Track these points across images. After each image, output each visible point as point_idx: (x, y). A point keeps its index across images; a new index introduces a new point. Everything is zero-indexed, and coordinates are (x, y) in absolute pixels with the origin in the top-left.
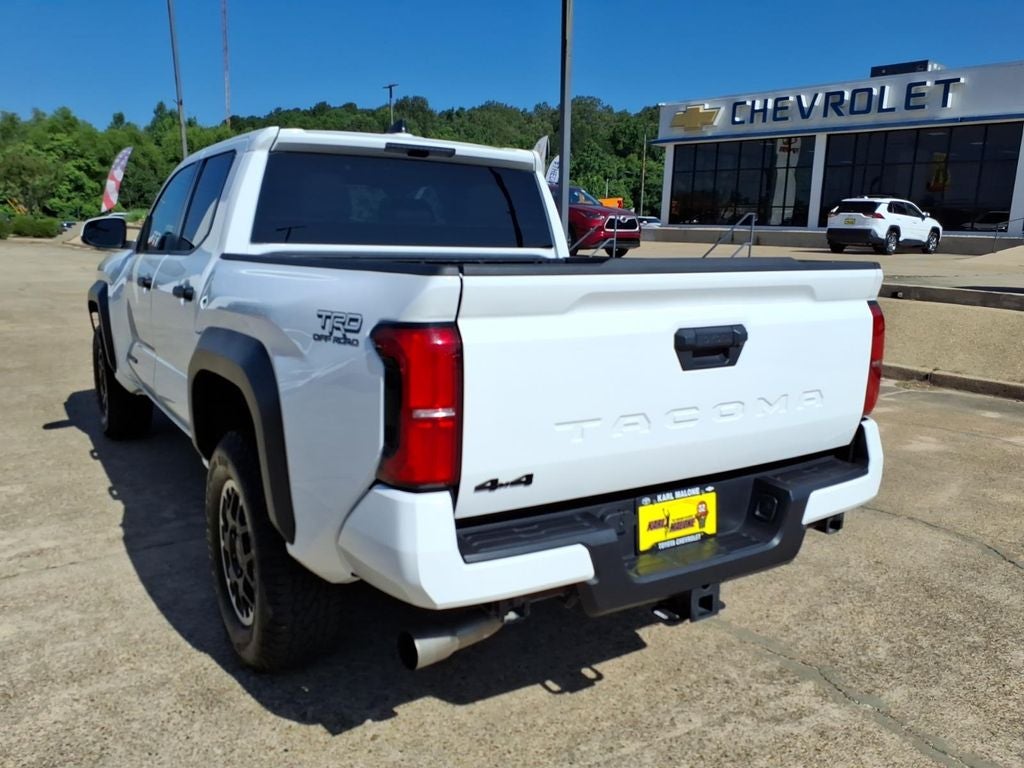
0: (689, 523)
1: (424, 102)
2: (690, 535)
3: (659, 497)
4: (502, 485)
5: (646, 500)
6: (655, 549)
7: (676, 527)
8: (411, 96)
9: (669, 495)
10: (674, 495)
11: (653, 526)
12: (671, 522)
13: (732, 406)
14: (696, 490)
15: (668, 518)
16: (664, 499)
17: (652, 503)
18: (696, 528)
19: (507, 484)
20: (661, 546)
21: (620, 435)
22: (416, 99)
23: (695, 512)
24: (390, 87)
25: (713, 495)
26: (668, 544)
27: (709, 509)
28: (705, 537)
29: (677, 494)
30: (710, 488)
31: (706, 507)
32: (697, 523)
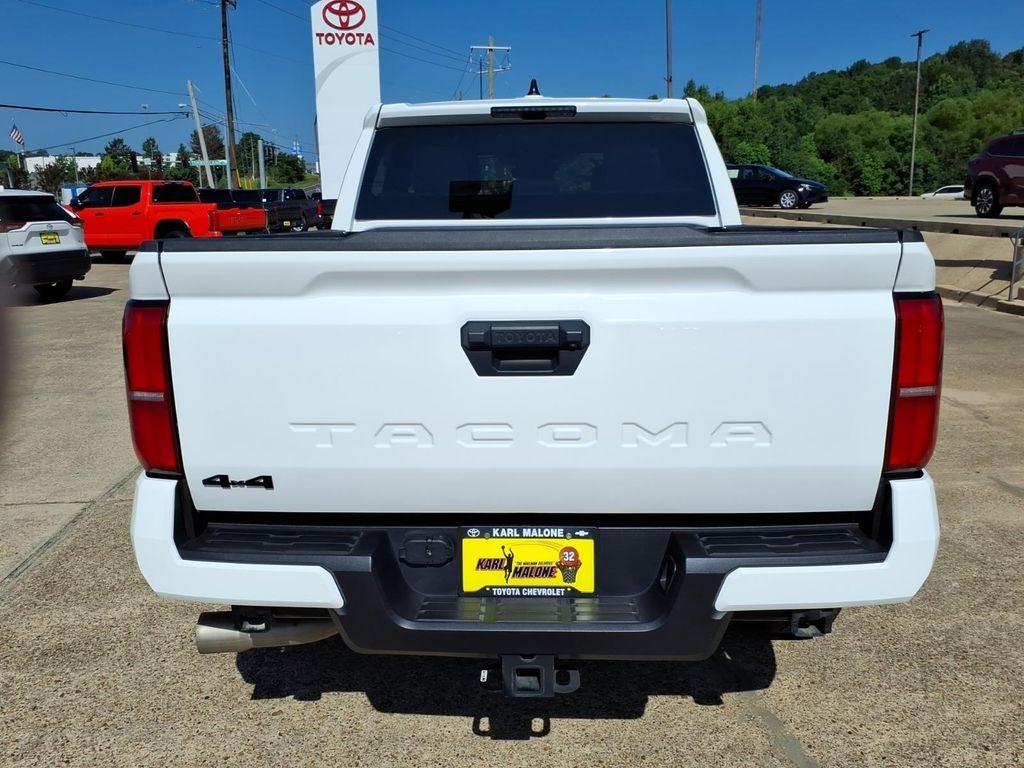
0: (547, 572)
1: (984, 45)
2: (547, 588)
3: (495, 532)
4: (234, 483)
5: (474, 531)
6: (485, 593)
7: (523, 572)
8: (968, 41)
9: (511, 531)
10: (520, 532)
11: (484, 564)
12: (514, 565)
13: (576, 429)
14: (557, 532)
15: (510, 559)
16: (503, 534)
17: (481, 536)
18: (558, 579)
19: (241, 484)
20: (498, 592)
21: (388, 446)
22: (974, 43)
23: (556, 560)
24: (920, 34)
25: (590, 543)
26: (508, 592)
27: (582, 559)
28: (574, 594)
29: (526, 532)
30: (582, 533)
31: (576, 555)
32: (559, 574)
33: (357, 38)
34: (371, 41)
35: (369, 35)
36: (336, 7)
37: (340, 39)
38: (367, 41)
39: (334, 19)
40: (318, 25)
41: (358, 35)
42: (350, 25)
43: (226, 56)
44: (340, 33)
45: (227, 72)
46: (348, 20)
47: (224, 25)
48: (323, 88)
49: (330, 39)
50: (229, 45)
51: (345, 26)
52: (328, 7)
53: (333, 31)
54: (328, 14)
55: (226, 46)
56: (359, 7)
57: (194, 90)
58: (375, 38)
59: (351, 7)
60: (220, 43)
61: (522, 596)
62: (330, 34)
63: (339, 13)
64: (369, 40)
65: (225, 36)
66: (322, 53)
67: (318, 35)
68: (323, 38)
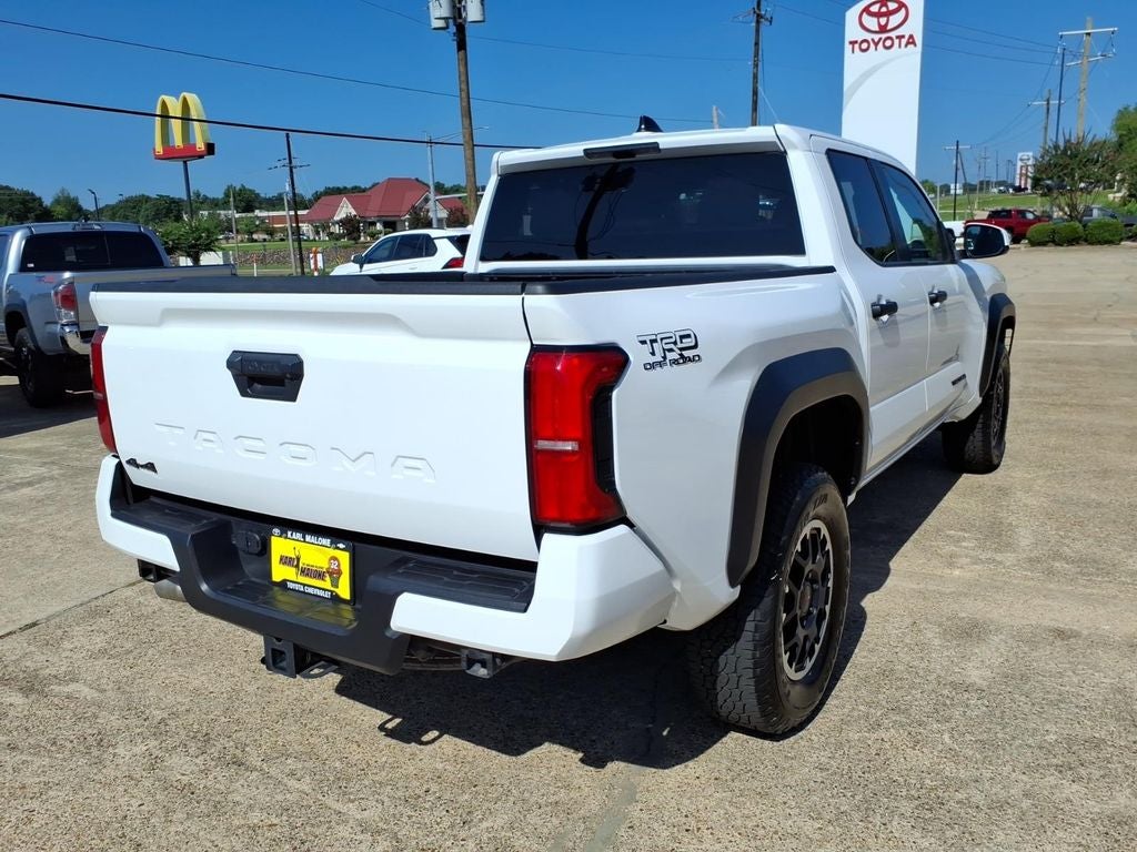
0: (320, 575)
2: (320, 589)
3: (289, 533)
5: (277, 531)
6: (283, 584)
7: (306, 572)
9: (299, 536)
10: (304, 537)
11: (285, 561)
12: (301, 565)
13: (303, 449)
14: (327, 542)
15: (298, 559)
16: (294, 537)
17: (280, 536)
18: (327, 584)
20: (290, 586)
23: (327, 566)
25: (347, 555)
26: (297, 587)
27: (342, 568)
28: (336, 598)
29: (308, 538)
30: (341, 546)
31: (339, 565)
32: (328, 578)
33: (896, 41)
34: (914, 43)
35: (911, 37)
36: (875, 9)
37: (876, 44)
38: (908, 43)
39: (872, 23)
40: (852, 31)
41: (897, 37)
42: (889, 28)
43: (755, 77)
44: (876, 37)
45: (755, 93)
46: (888, 21)
47: (757, 44)
48: (851, 102)
49: (864, 46)
50: (760, 64)
51: (883, 29)
52: (866, 10)
53: (869, 36)
54: (865, 17)
55: (756, 66)
56: (902, 5)
57: (718, 115)
58: (919, 39)
59: (892, 6)
60: (751, 63)
61: (304, 592)
62: (865, 41)
63: (878, 15)
64: (911, 41)
65: (756, 55)
66: (854, 63)
67: (851, 43)
68: (857, 46)
